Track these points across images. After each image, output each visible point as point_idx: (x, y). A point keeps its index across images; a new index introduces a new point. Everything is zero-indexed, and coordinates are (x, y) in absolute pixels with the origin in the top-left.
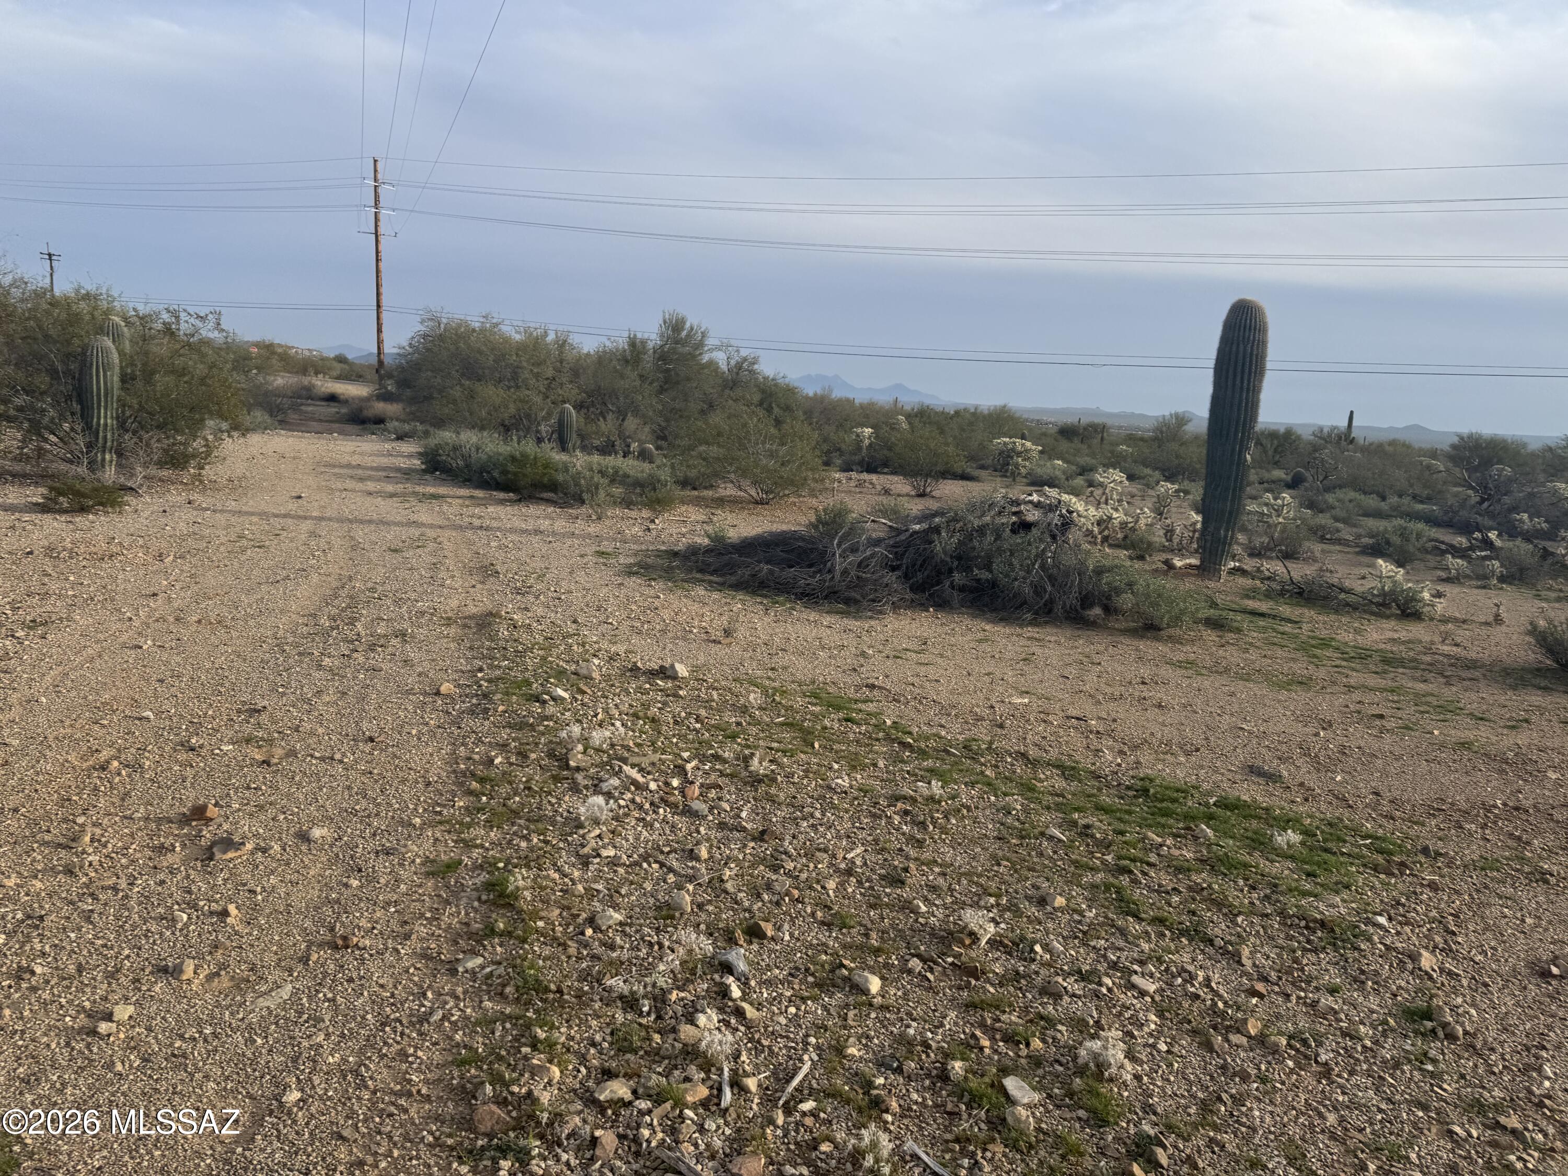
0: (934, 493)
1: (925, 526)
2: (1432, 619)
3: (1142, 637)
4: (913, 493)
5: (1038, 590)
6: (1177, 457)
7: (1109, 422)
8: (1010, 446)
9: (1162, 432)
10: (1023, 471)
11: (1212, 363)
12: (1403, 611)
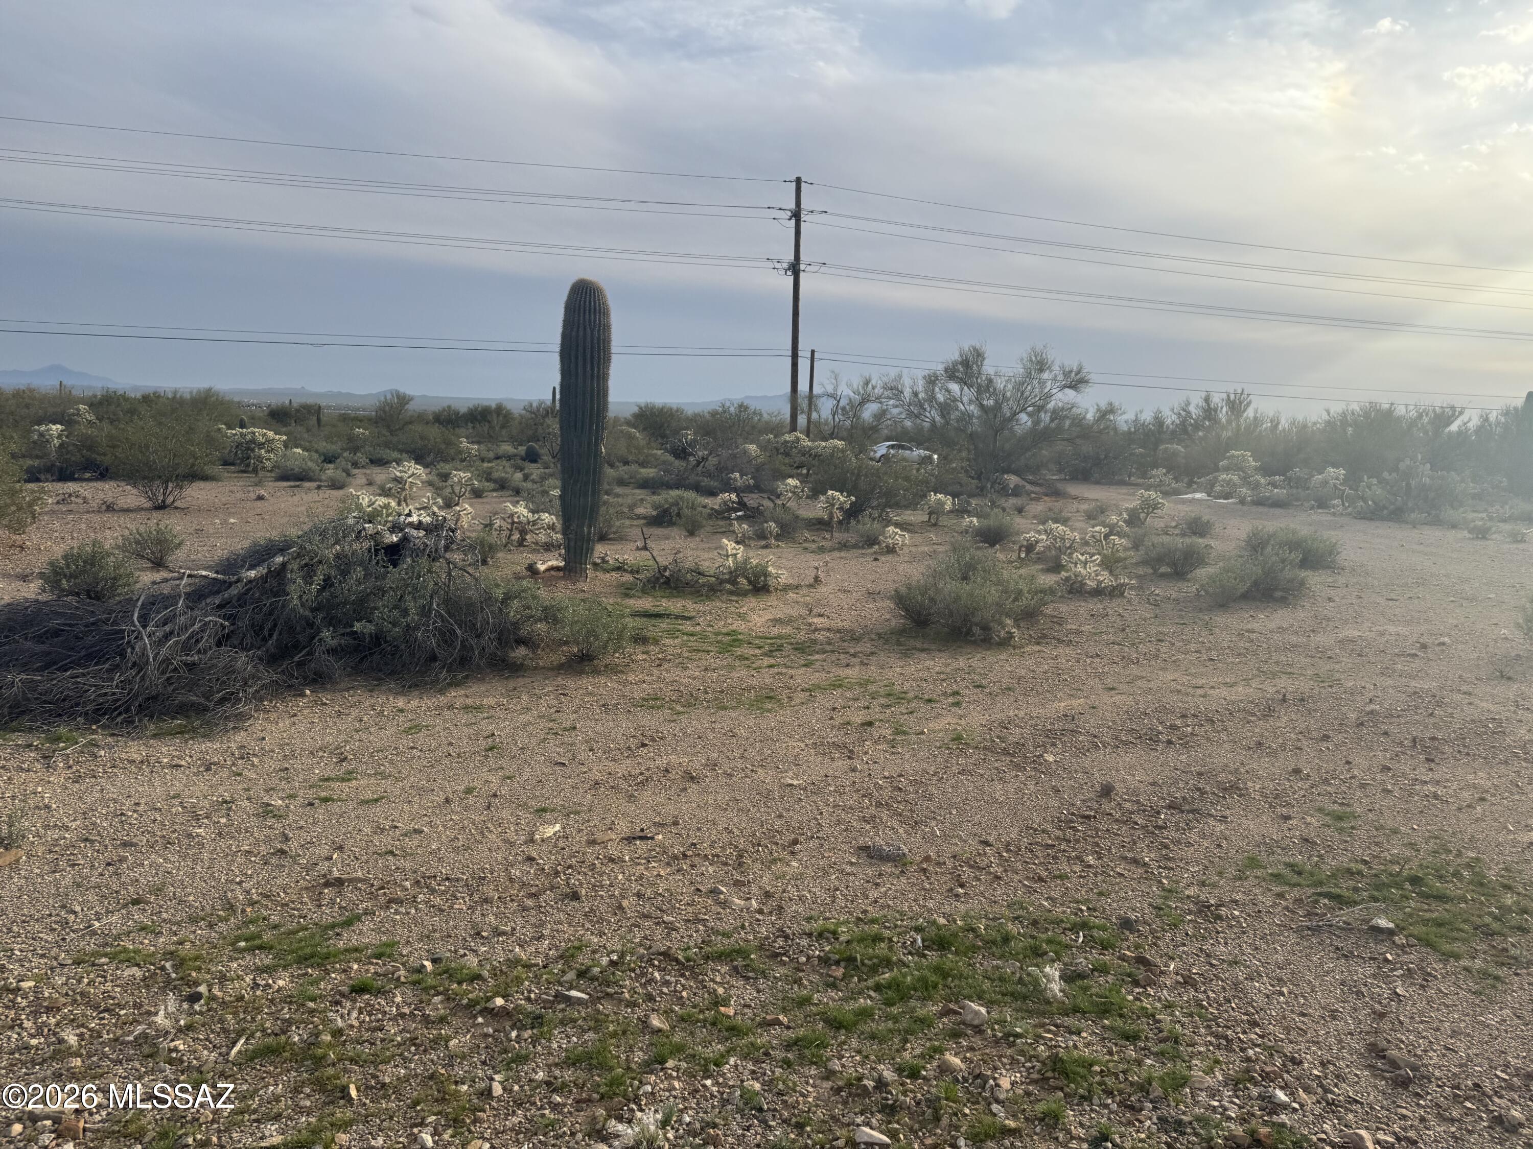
0: (176, 504)
1: (262, 570)
2: (776, 590)
3: (581, 672)
4: (148, 505)
5: (447, 636)
6: (422, 438)
7: (323, 404)
8: (249, 437)
9: (384, 412)
10: (268, 464)
11: (557, 348)
12: (755, 587)
